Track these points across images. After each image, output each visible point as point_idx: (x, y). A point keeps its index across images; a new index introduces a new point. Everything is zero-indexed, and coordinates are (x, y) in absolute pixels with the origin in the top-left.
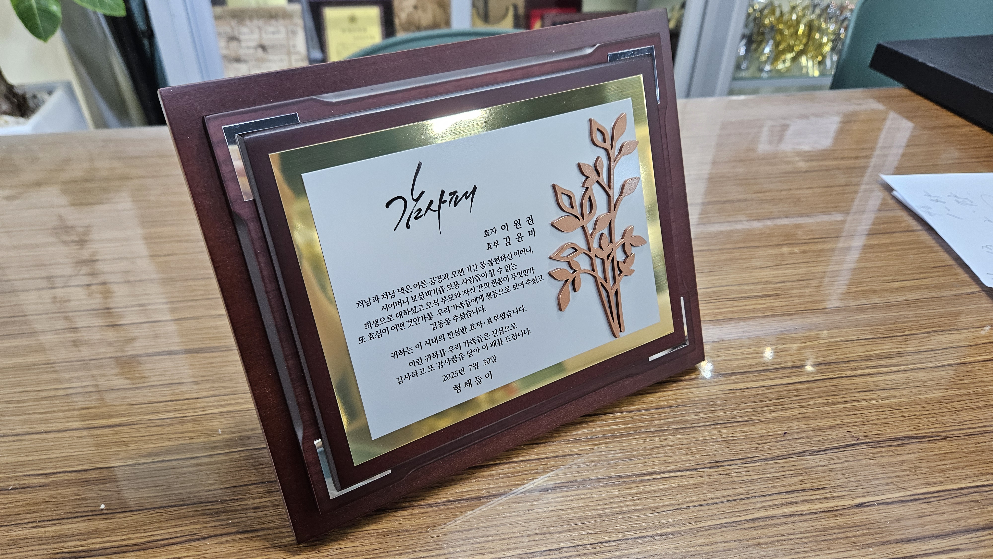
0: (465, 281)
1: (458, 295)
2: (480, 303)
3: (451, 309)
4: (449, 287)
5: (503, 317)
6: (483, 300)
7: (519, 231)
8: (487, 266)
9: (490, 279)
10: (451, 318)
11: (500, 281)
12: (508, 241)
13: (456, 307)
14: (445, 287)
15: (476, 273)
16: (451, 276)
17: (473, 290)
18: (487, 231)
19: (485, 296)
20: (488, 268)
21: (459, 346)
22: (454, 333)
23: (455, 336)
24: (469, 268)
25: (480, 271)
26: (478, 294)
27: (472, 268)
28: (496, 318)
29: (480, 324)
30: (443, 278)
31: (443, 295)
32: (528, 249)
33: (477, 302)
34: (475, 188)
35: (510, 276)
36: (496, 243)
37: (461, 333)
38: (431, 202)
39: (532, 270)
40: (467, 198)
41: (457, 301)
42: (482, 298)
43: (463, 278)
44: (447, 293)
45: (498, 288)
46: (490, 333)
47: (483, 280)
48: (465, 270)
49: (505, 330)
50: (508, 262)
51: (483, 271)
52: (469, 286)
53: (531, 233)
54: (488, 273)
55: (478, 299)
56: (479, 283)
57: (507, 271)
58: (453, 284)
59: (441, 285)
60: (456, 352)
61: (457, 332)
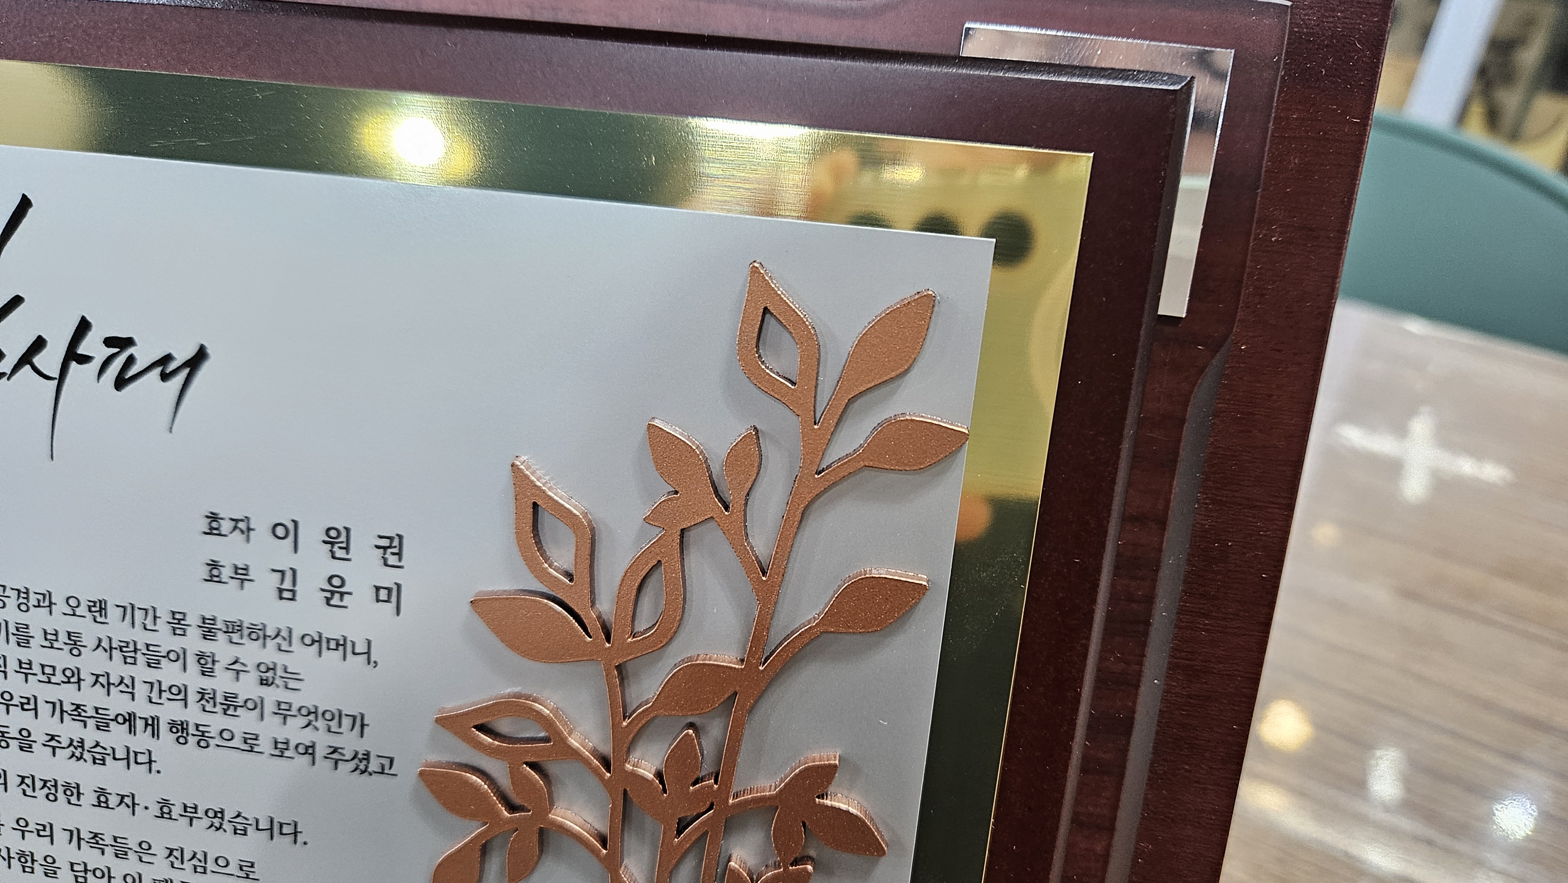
0: (105, 644)
1: (74, 677)
2: (141, 741)
3: (44, 710)
4: (50, 639)
5: (217, 822)
6: (155, 734)
7: (338, 568)
8: (194, 633)
9: (193, 680)
10: (38, 736)
11: (230, 704)
12: (287, 585)
13: (57, 708)
14: (35, 631)
15: (150, 638)
16: (60, 607)
17: (129, 687)
18: (214, 517)
19: (164, 728)
20: (193, 642)
21: (46, 831)
22: (39, 784)
23: (41, 794)
24: (127, 611)
25: (165, 640)
26: (143, 709)
27: (139, 615)
28: (190, 812)
29: (129, 801)
30: (33, 601)
31: (24, 654)
32: (361, 648)
33: (132, 730)
34: (200, 356)
35: (269, 707)
36: (242, 574)
37: (60, 795)
38: (39, 344)
39: (360, 723)
40: (165, 377)
41: (68, 695)
42: (152, 724)
43: (102, 632)
44: (37, 654)
45: (216, 722)
46: (159, 850)
47: (169, 674)
48: (114, 614)
49: (210, 866)
50: (269, 654)
51: (177, 644)
52: (117, 669)
53: (383, 595)
54: (191, 660)
55: (140, 724)
56: (152, 675)
57: (264, 682)
58: (63, 637)
59: (23, 618)
60: (38, 847)
61: (51, 787)
